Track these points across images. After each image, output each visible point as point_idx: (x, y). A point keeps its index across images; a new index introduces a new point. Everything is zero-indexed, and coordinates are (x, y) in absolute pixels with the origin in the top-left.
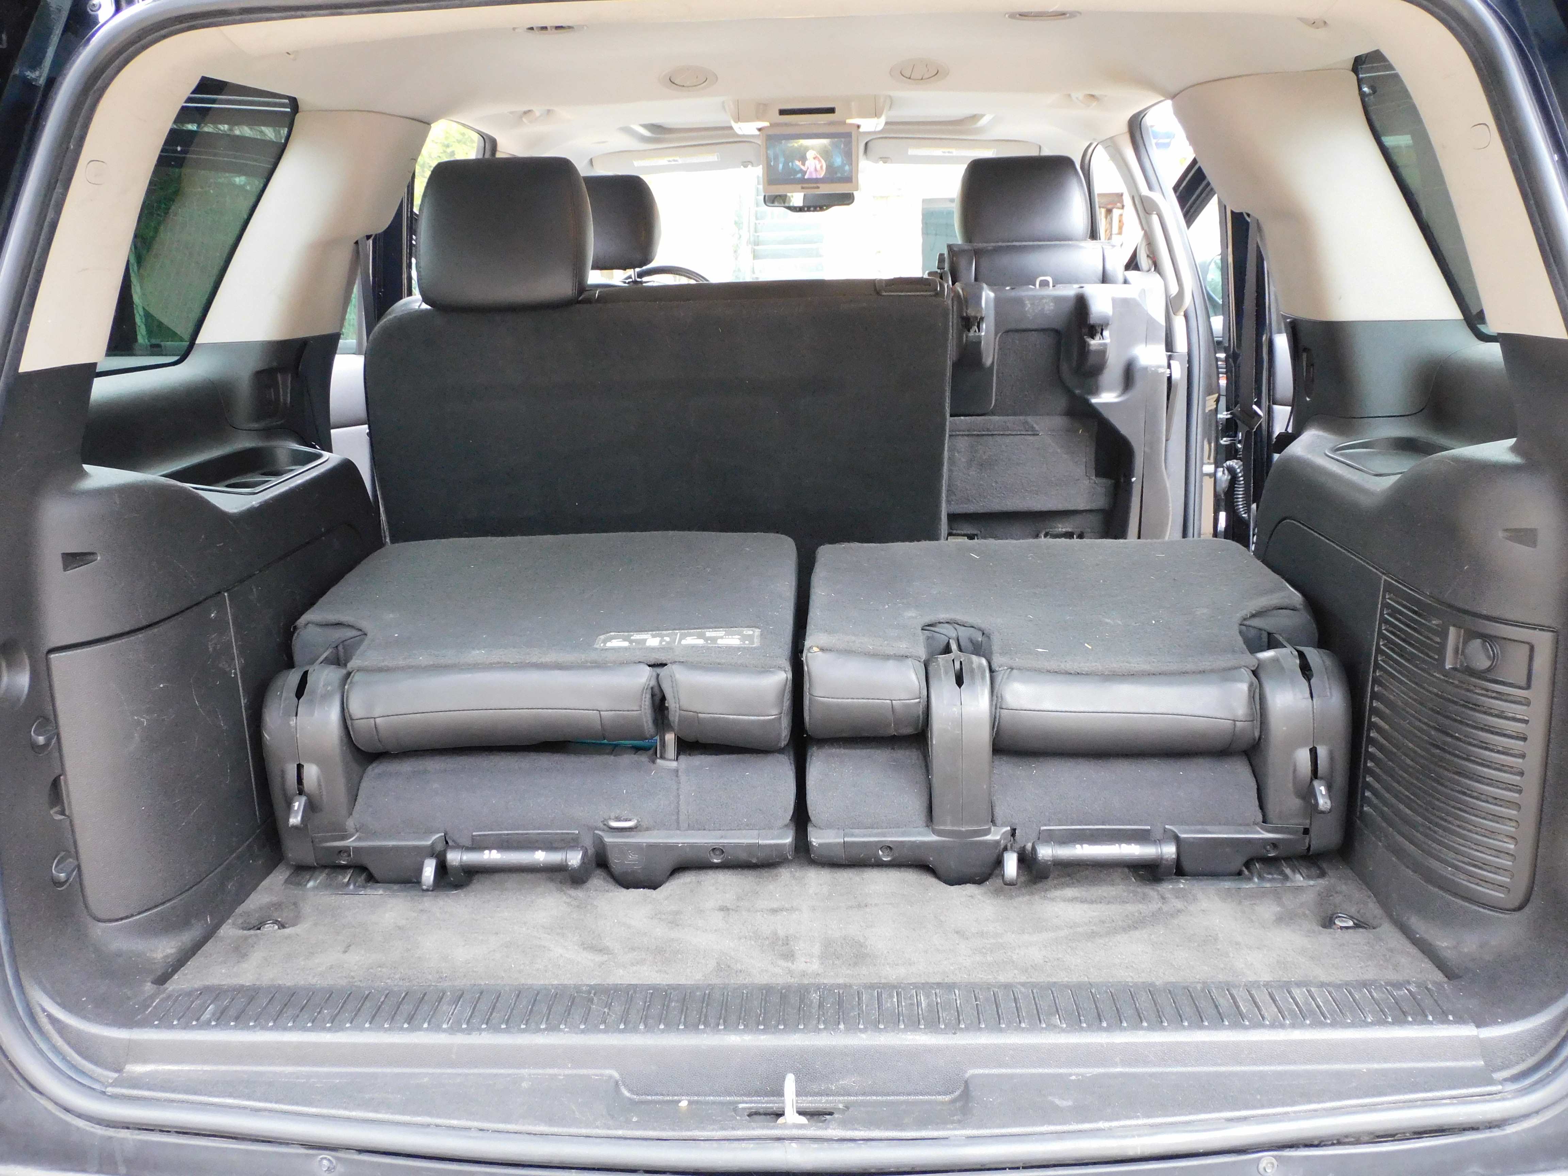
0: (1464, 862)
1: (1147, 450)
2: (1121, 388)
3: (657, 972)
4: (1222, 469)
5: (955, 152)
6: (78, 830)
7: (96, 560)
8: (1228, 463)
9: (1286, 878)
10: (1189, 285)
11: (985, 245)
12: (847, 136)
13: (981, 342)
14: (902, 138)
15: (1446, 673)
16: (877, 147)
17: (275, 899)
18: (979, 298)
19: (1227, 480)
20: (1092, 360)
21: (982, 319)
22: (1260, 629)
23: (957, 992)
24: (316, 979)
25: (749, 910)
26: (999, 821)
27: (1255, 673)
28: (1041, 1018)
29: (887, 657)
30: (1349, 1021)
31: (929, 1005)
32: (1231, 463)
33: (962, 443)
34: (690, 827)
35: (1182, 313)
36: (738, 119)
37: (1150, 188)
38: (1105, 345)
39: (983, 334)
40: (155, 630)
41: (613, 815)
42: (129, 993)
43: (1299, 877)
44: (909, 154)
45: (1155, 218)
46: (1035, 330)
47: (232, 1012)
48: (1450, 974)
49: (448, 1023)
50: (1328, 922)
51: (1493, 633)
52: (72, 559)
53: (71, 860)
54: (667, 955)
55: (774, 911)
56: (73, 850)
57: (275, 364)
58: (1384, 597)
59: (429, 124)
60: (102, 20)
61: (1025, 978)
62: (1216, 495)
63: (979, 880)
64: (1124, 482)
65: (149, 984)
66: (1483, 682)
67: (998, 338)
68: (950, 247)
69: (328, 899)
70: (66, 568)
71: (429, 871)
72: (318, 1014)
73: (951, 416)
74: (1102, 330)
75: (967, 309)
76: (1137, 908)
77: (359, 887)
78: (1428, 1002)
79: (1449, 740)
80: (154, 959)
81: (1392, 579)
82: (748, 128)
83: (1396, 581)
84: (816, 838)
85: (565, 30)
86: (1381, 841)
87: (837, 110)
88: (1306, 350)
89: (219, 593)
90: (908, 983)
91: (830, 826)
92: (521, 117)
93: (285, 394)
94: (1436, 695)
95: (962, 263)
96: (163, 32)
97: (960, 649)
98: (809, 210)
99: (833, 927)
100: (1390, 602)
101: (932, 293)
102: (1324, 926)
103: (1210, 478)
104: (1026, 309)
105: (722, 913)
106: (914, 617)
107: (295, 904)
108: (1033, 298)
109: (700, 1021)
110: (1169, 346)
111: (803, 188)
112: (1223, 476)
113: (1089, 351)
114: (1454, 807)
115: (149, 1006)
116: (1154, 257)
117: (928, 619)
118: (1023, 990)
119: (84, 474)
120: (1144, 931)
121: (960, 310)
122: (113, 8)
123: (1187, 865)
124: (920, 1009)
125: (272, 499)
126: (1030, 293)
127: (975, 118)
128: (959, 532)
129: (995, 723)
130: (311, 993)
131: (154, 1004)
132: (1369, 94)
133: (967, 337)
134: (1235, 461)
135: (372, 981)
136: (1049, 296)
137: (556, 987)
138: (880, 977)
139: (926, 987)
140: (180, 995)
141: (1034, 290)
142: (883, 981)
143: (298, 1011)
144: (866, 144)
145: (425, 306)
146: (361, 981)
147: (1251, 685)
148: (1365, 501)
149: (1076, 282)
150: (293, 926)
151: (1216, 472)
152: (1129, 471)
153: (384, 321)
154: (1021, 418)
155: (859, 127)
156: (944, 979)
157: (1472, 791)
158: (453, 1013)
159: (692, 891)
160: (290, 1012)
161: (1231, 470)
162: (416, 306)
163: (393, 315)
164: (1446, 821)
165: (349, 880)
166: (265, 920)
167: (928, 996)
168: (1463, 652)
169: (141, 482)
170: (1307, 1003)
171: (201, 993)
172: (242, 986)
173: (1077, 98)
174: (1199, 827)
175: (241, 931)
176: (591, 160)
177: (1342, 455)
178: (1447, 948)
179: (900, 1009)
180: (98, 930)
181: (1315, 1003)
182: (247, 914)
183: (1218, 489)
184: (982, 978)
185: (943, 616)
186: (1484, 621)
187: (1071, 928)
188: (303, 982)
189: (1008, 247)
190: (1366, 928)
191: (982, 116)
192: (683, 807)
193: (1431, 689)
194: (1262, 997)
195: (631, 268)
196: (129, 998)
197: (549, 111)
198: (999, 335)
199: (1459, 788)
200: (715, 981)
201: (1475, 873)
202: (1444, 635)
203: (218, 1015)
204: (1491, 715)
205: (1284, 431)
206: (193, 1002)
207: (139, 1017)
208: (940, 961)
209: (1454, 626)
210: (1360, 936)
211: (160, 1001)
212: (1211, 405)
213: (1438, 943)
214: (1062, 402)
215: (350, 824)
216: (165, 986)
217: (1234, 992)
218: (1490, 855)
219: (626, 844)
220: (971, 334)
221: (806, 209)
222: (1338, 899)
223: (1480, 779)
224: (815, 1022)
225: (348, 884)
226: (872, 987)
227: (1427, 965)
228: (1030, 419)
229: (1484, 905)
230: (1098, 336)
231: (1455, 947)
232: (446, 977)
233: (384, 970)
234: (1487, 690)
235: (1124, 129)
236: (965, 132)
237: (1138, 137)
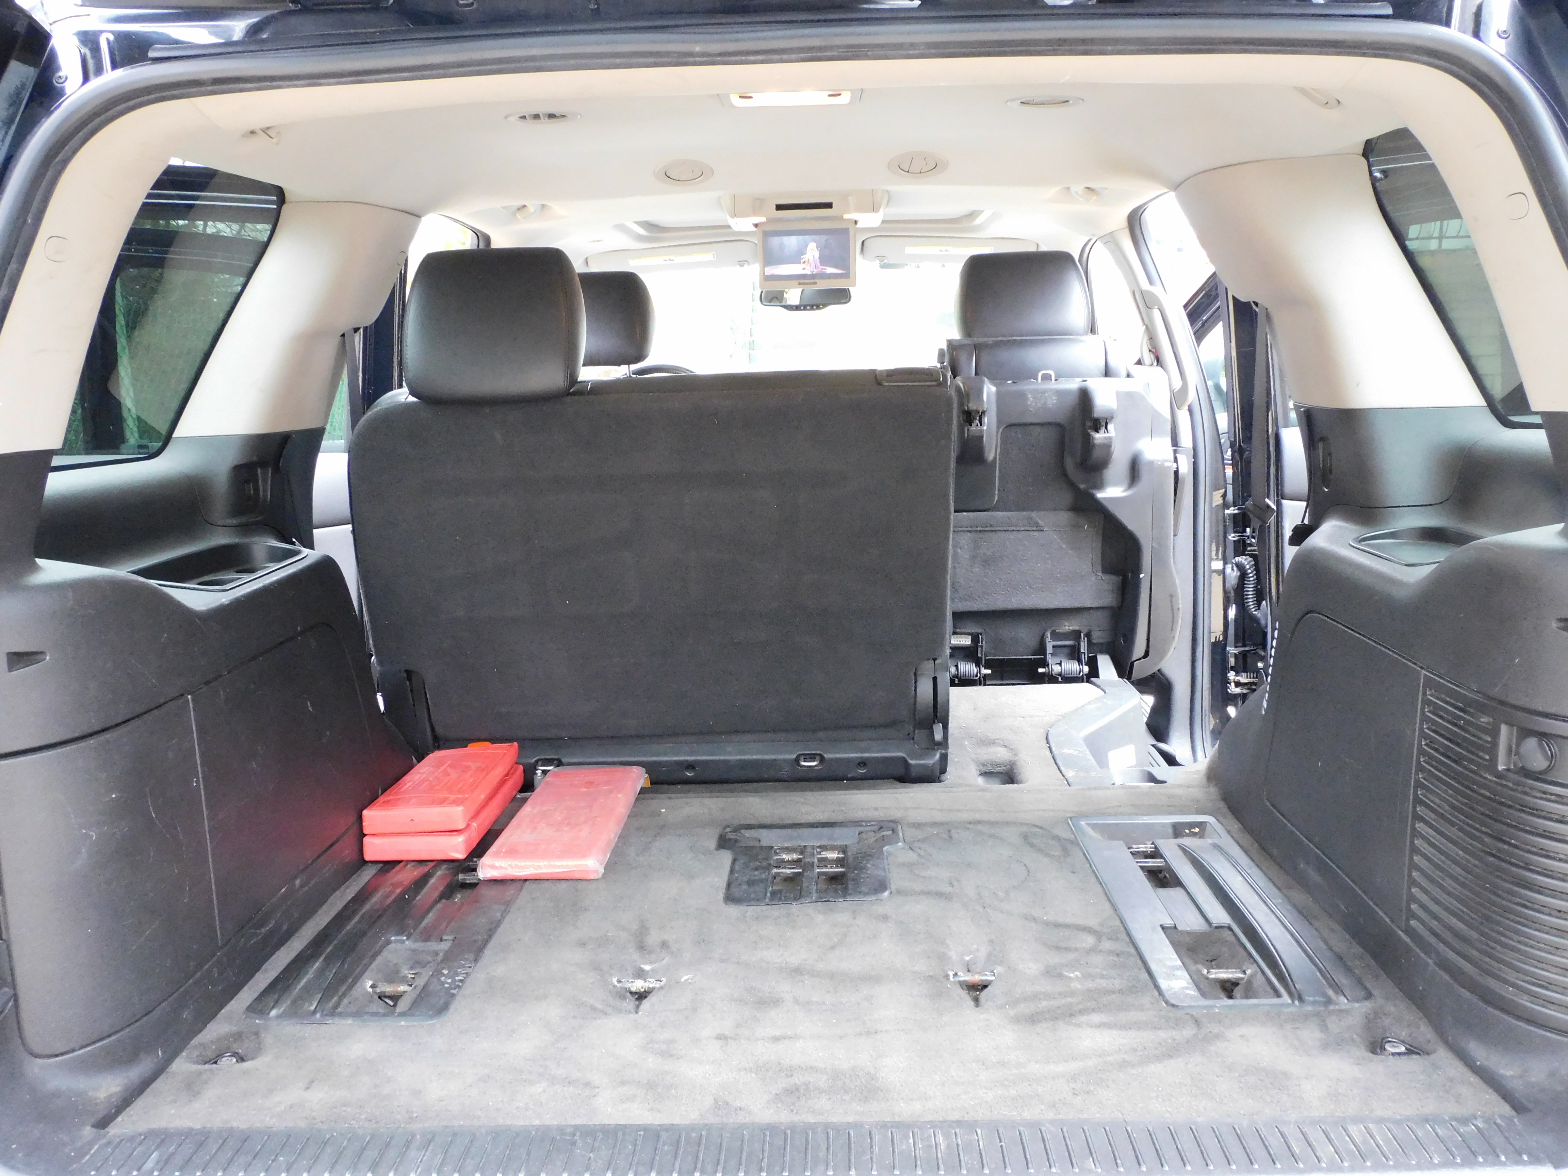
0: (1527, 982)
1: (1154, 545)
2: (1126, 481)
3: (649, 1111)
4: (1230, 566)
5: (951, 251)
6: (15, 954)
7: (45, 659)
8: (1237, 559)
9: (1329, 1000)
10: (1193, 378)
11: (986, 339)
12: (846, 231)
13: (983, 437)
14: (901, 236)
15: (1499, 775)
16: (874, 246)
17: (234, 1029)
18: (980, 392)
19: (1236, 576)
20: (1097, 454)
21: (984, 412)
23: (979, 1131)
24: (274, 1120)
25: (749, 1039)
28: (1074, 1161)
30: (1414, 1162)
31: (948, 1146)
32: (1240, 560)
33: (965, 539)
35: (1187, 408)
36: (734, 215)
37: (1151, 282)
38: (1110, 438)
39: (985, 428)
40: (107, 736)
42: (66, 1139)
43: (1344, 1001)
44: (906, 252)
45: (1156, 313)
46: (1038, 425)
47: (178, 1160)
48: (1518, 1107)
49: (416, 1172)
50: (1376, 1047)
51: (1550, 731)
52: (18, 659)
53: (6, 989)
54: (660, 1091)
55: (776, 1039)
56: (9, 979)
57: (255, 459)
58: (1424, 694)
59: (419, 217)
60: (68, 91)
61: (1052, 1114)
62: (1225, 592)
64: (1132, 578)
65: (88, 1128)
66: (1542, 785)
67: (1000, 433)
68: (950, 343)
69: (291, 1028)
70: (11, 668)
72: (273, 1161)
73: (955, 511)
74: (1107, 423)
75: (968, 402)
76: (1170, 1034)
77: (327, 1015)
78: (1498, 1140)
79: (1506, 847)
80: (96, 1099)
81: (1432, 673)
82: (744, 224)
83: (1438, 676)
85: (557, 120)
86: (1430, 958)
87: (834, 205)
88: (1322, 439)
89: (182, 695)
90: (925, 1122)
92: (514, 214)
93: (265, 491)
94: (1490, 799)
95: (963, 358)
96: (131, 103)
98: (805, 309)
99: (841, 1056)
100: (1432, 698)
101: (934, 383)
102: (1374, 1052)
103: (1219, 575)
104: (1029, 403)
105: (720, 1042)
107: (257, 1034)
108: (1036, 391)
109: (695, 1168)
110: (1175, 442)
111: (800, 284)
112: (1233, 574)
113: (1094, 446)
114: (1512, 921)
115: (87, 1154)
116: (1156, 352)
118: (1052, 1129)
119: (36, 568)
120: (1180, 1060)
121: (961, 404)
122: (80, 78)
124: (939, 1151)
125: (244, 596)
126: (1032, 387)
127: (972, 215)
128: (963, 630)
130: (266, 1138)
131: (92, 1152)
132: (1381, 179)
133: (968, 430)
134: (1244, 557)
135: (335, 1122)
136: (1051, 390)
137: (538, 1128)
138: (893, 1114)
139: (947, 1126)
140: (122, 1140)
141: (1038, 384)
142: (897, 1119)
143: (250, 1158)
144: (863, 242)
145: (412, 399)
146: (323, 1122)
148: (1400, 594)
149: (1078, 376)
150: (252, 1059)
151: (1224, 568)
152: (1137, 569)
153: (369, 413)
154: (1025, 513)
155: (856, 222)
156: (963, 1117)
157: (1533, 903)
158: (422, 1160)
159: (687, 1018)
160: (242, 1159)
161: (1240, 567)
162: (402, 399)
163: (379, 408)
164: (1505, 936)
165: (316, 1008)
166: (222, 1052)
167: (947, 1136)
168: (1517, 753)
169: (98, 576)
170: (1365, 1141)
171: (144, 1139)
172: (192, 1129)
173: (1076, 193)
175: (194, 1066)
176: (587, 258)
177: (1369, 545)
178: (1511, 1076)
179: (917, 1151)
180: (36, 1068)
181: (1375, 1142)
182: (203, 1046)
183: (1228, 585)
184: (1005, 1115)
186: (1541, 719)
187: (1100, 1056)
188: (258, 1125)
189: (1009, 341)
190: (1419, 1054)
191: (980, 213)
193: (1482, 791)
194: (1316, 1136)
195: (625, 364)
196: (65, 1144)
197: (543, 206)
198: (1001, 430)
199: (1518, 900)
200: (712, 1120)
201: (1540, 993)
202: (1495, 733)
203: (162, 1163)
204: (1550, 819)
205: (1300, 523)
206: (135, 1149)
207: (75, 1166)
208: (958, 1095)
209: (1506, 723)
210: (1414, 1063)
211: (99, 1148)
212: (1218, 500)
214: (1067, 498)
216: (106, 1130)
217: (1285, 1129)
218: (1556, 974)
220: (973, 428)
221: (802, 308)
222: (1387, 1021)
223: (1541, 890)
224: (822, 1168)
225: (314, 1012)
226: (884, 1126)
227: (1491, 1096)
228: (1034, 514)
230: (1103, 429)
231: (1521, 1077)
232: (417, 1117)
233: (349, 1109)
234: (1545, 793)
235: (1124, 223)
236: (962, 230)
237: (1138, 232)
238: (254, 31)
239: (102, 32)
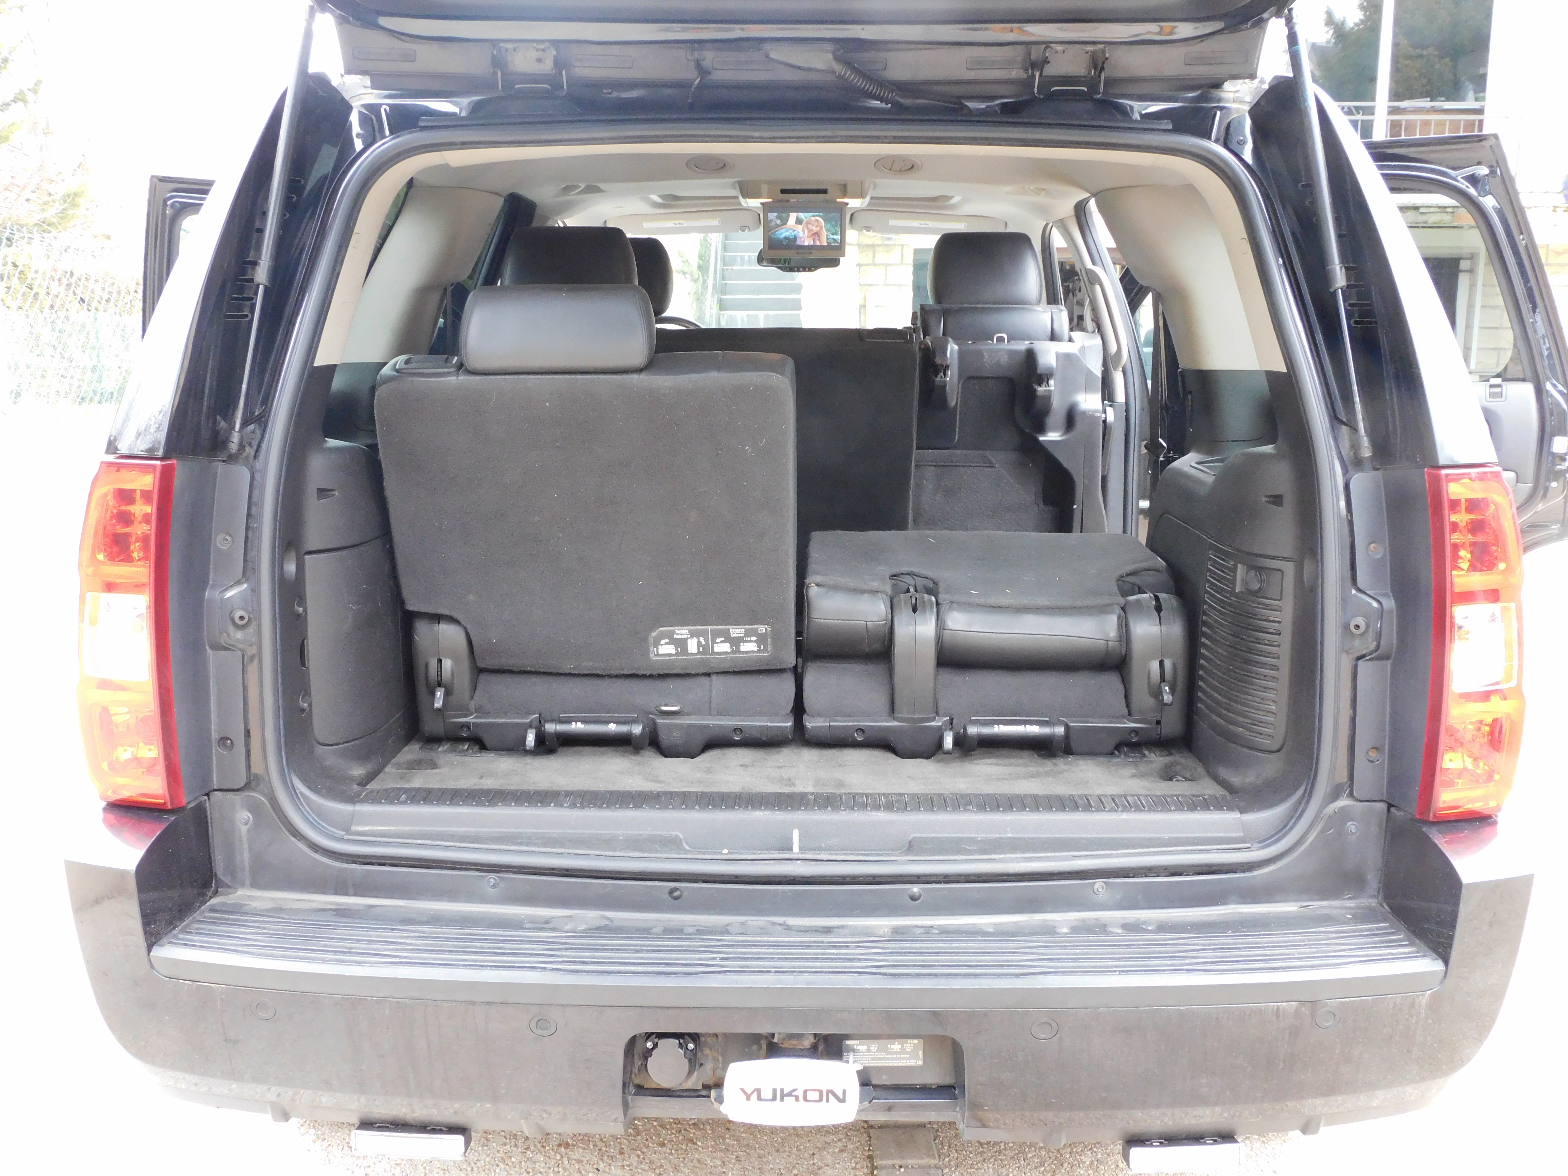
0: (1248, 723)
1: (1086, 481)
2: (1063, 429)
5: (931, 224)
7: (335, 495)
9: (1144, 756)
10: (1126, 347)
11: (953, 306)
12: (837, 211)
13: (946, 387)
14: (886, 213)
15: (1237, 596)
16: (862, 219)
17: (417, 756)
18: (946, 350)
20: (1039, 403)
21: (947, 367)
22: (1134, 584)
23: (906, 796)
25: (761, 767)
26: (941, 712)
27: (1123, 609)
28: (961, 806)
29: (863, 592)
31: (887, 801)
33: (928, 472)
34: (719, 714)
35: (1120, 369)
36: (746, 196)
37: (1094, 263)
38: (1050, 391)
39: (948, 379)
41: (663, 703)
43: (1153, 755)
44: (890, 225)
45: (1098, 288)
46: (992, 378)
47: (419, 798)
48: (1231, 791)
50: (1168, 778)
51: (1260, 565)
52: (322, 492)
53: (308, 698)
56: (308, 691)
58: (1209, 554)
63: (928, 754)
64: (1067, 510)
66: (1259, 599)
67: (961, 384)
68: (922, 307)
69: (455, 758)
70: (319, 498)
71: (531, 739)
72: (478, 799)
73: (917, 449)
74: (1048, 379)
75: (935, 358)
77: (475, 752)
78: (1213, 803)
80: (354, 773)
81: (1212, 540)
82: (753, 203)
84: (810, 723)
86: (1205, 724)
87: (829, 191)
90: (874, 793)
91: (819, 715)
94: (1233, 612)
95: (932, 321)
97: (916, 591)
98: (799, 270)
99: (822, 773)
100: (1212, 556)
101: (903, 341)
102: (1165, 780)
103: (1145, 512)
104: (985, 360)
105: (742, 768)
106: (885, 570)
107: (432, 759)
108: (991, 351)
109: (735, 805)
110: (1107, 395)
111: (798, 253)
113: (1037, 396)
115: (361, 794)
116: (1098, 321)
117: (893, 572)
118: (950, 795)
121: (928, 358)
123: (1074, 745)
124: (881, 802)
126: (988, 347)
127: (948, 198)
129: (939, 639)
133: (933, 379)
136: (1003, 350)
139: (886, 794)
140: (379, 791)
141: (992, 345)
142: (856, 792)
144: (852, 215)
146: (500, 788)
147: (1119, 618)
149: (1028, 340)
152: (1071, 501)
154: (980, 452)
155: (846, 204)
159: (719, 758)
167: (886, 798)
168: (1246, 580)
171: (393, 790)
172: (420, 788)
173: (1029, 189)
174: (1084, 719)
175: (400, 771)
177: (1202, 466)
179: (868, 803)
180: (321, 752)
185: (905, 569)
186: (1259, 559)
188: (460, 787)
189: (983, 308)
190: (1192, 781)
191: (952, 197)
192: (714, 699)
193: (1230, 609)
196: (345, 790)
198: (962, 381)
201: (1256, 729)
202: (1234, 570)
203: (410, 799)
204: (1261, 620)
206: (390, 793)
207: (356, 800)
209: (1241, 563)
210: (1186, 783)
211: (366, 793)
213: (1232, 779)
214: (1014, 439)
215: (472, 705)
216: (365, 787)
218: (1265, 716)
219: (672, 724)
220: (938, 379)
221: (796, 269)
222: (1178, 766)
224: (811, 806)
225: (468, 749)
226: (848, 794)
227: (1219, 788)
228: (987, 453)
229: (1262, 751)
230: (1045, 384)
234: (1259, 604)
235: (1072, 213)
236: (941, 208)
237: (1083, 218)
238: (476, 108)
239: (381, 105)
